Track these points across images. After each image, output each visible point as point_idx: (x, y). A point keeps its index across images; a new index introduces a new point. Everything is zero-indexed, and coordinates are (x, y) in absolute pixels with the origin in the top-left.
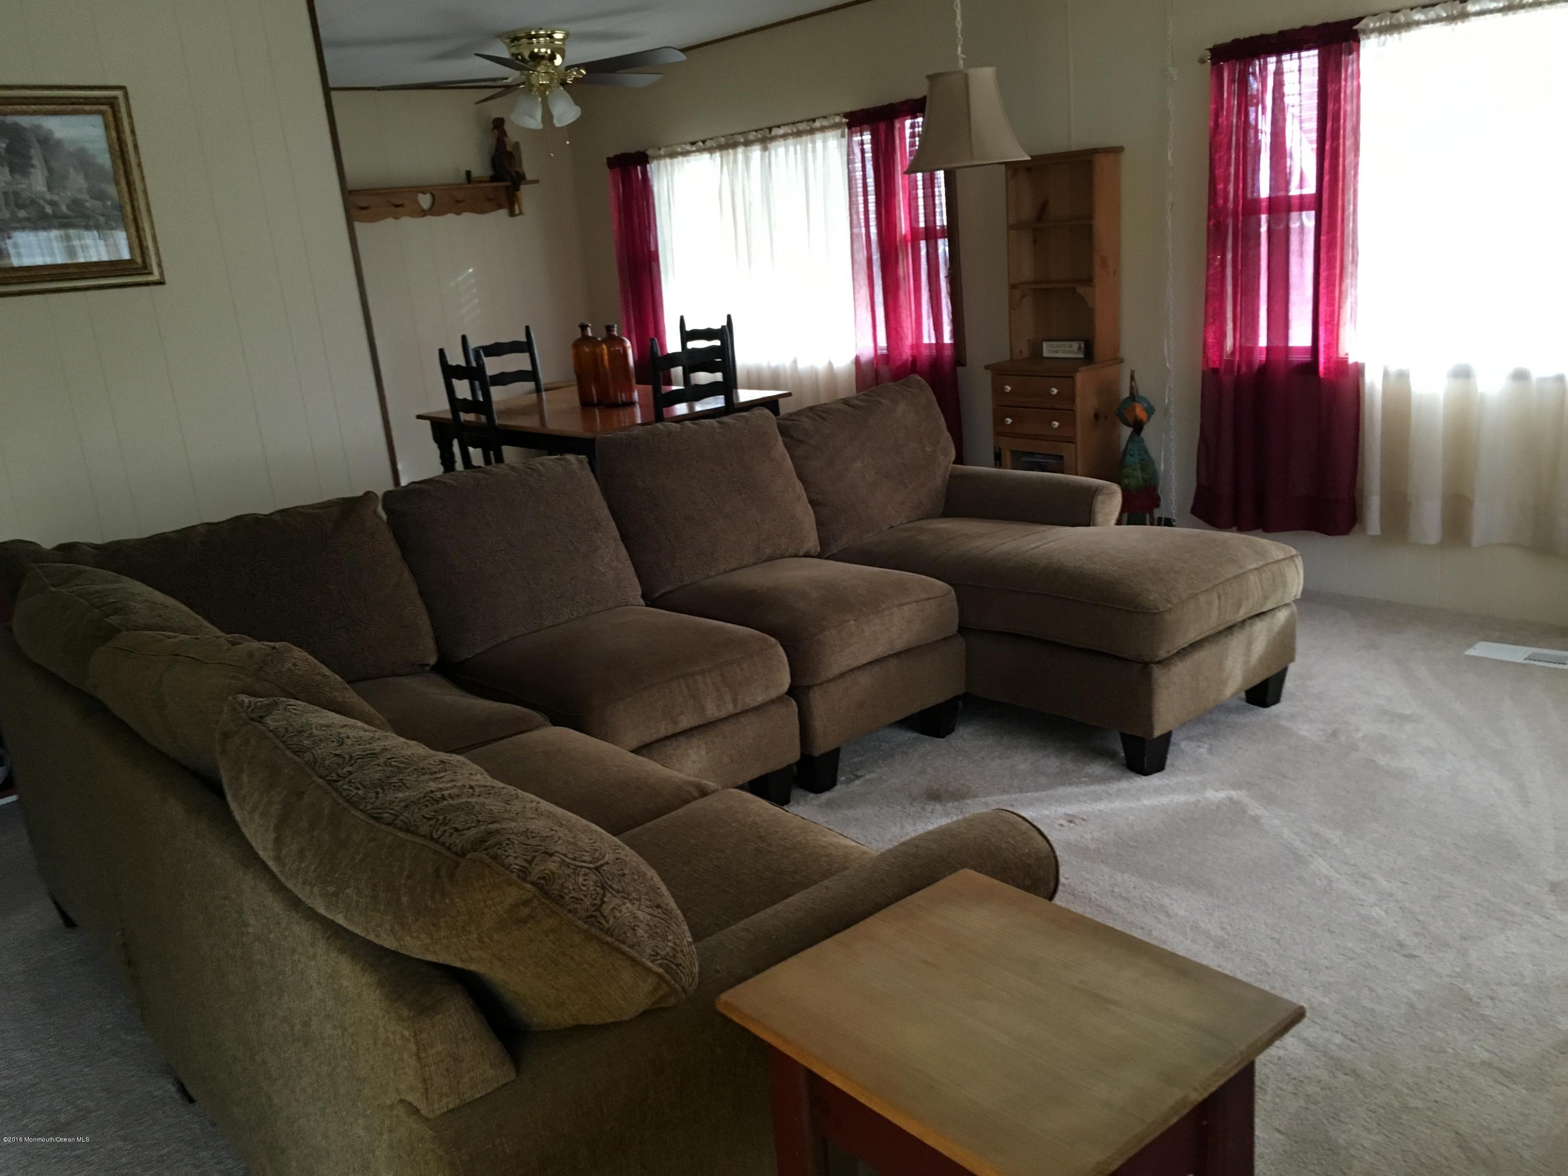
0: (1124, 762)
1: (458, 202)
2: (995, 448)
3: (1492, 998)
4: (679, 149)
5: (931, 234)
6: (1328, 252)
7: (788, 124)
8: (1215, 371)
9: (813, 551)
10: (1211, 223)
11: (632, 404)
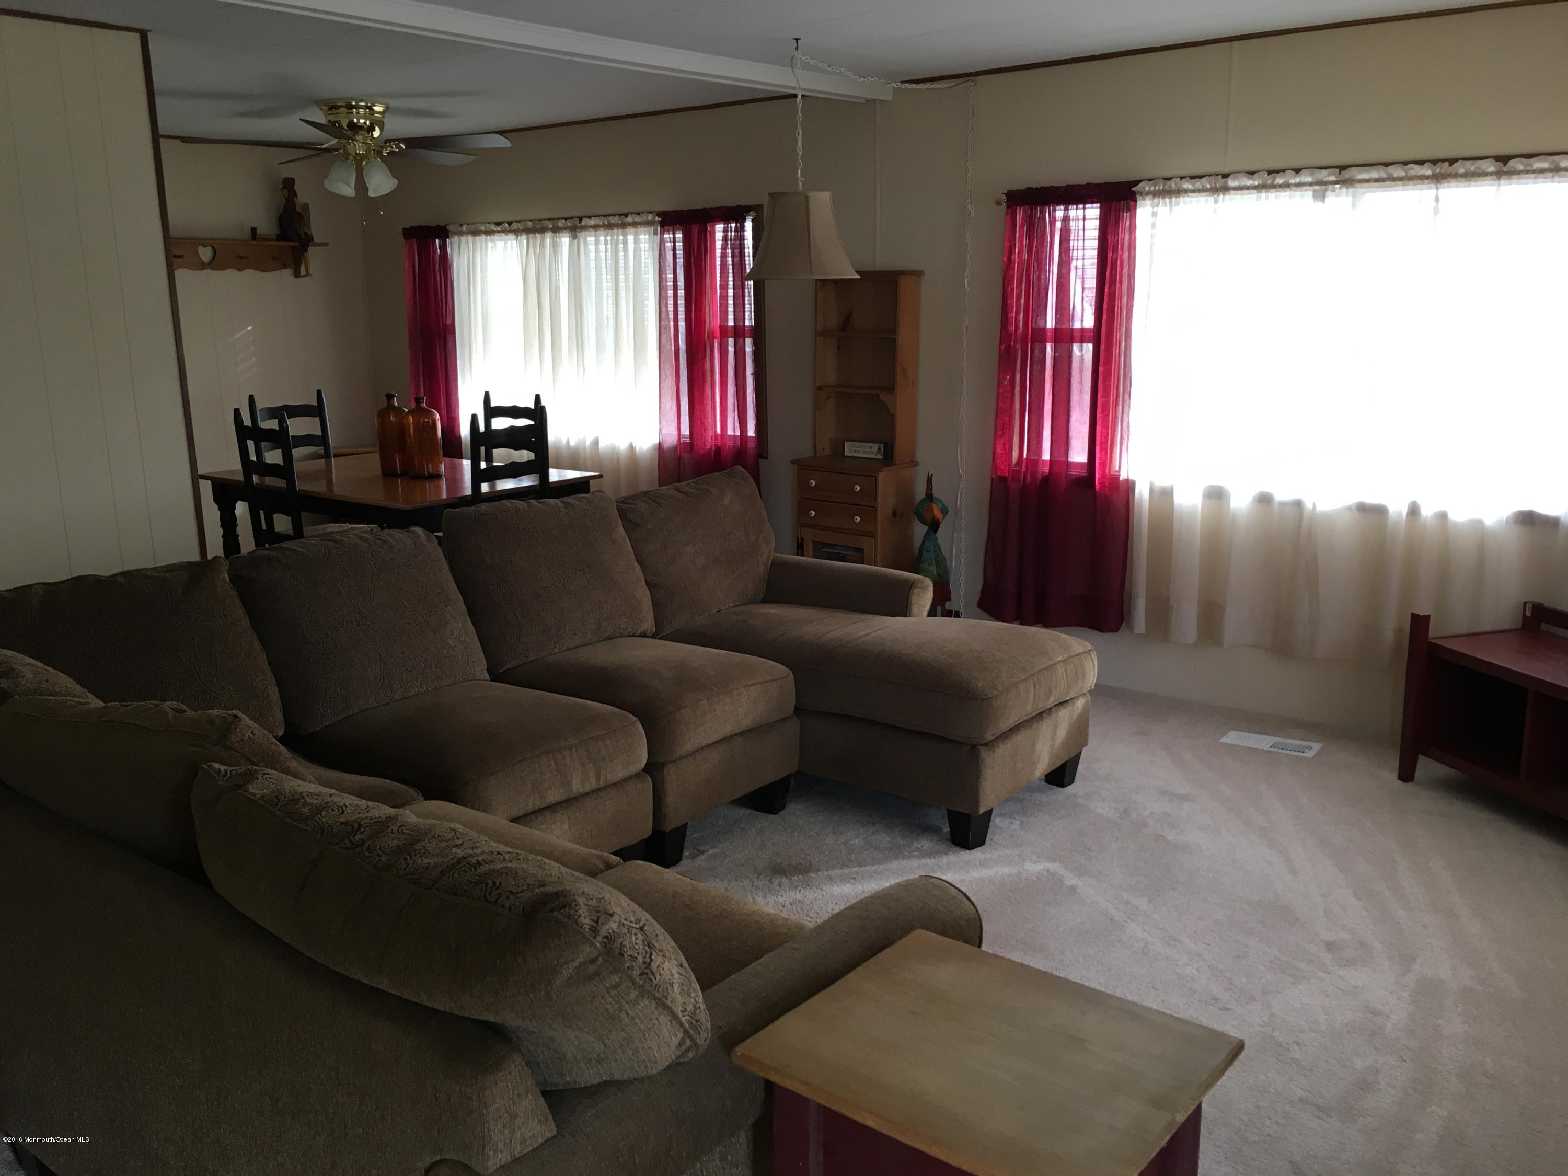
0: (949, 837)
1: (241, 258)
2: (798, 538)
3: (1298, 1044)
4: (483, 228)
5: (739, 332)
6: (1104, 382)
7: (599, 216)
8: (1003, 479)
9: (649, 631)
10: (1003, 347)
11: (438, 476)
